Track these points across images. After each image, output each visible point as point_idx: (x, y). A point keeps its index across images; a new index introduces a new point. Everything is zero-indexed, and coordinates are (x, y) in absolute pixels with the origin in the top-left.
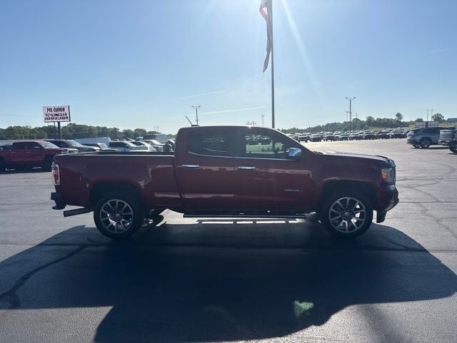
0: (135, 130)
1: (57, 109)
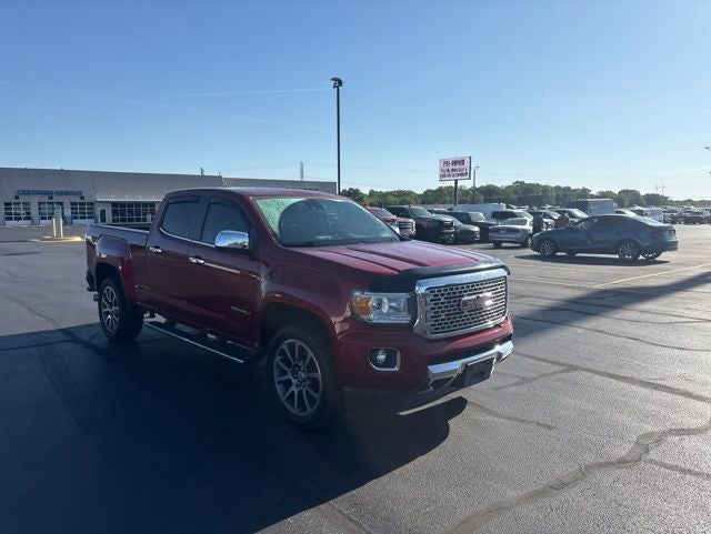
0: (620, 193)
1: (455, 163)
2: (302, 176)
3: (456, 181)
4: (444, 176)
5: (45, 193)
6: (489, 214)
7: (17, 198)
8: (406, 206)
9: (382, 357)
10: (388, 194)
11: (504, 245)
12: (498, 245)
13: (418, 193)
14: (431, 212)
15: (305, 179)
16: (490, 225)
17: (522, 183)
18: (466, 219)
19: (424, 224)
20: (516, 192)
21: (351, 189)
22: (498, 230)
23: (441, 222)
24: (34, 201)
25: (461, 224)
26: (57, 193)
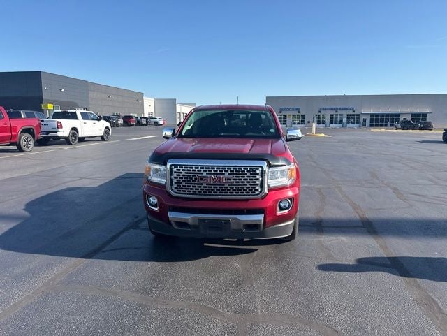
5: (334, 109)
7: (320, 112)
24: (328, 114)
26: (340, 109)
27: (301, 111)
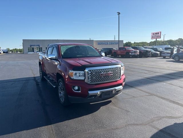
1: (156, 34)
2: (115, 39)
3: (156, 39)
4: (152, 38)
6: (164, 48)
8: (137, 47)
9: (76, 88)
10: (139, 43)
11: (166, 57)
12: (164, 58)
13: (148, 43)
14: (145, 48)
15: (115, 40)
16: (163, 51)
17: (181, 39)
18: (156, 50)
19: (142, 52)
20: (179, 42)
21: (128, 42)
22: (164, 53)
23: (147, 51)
25: (154, 51)
27: (40, 46)
